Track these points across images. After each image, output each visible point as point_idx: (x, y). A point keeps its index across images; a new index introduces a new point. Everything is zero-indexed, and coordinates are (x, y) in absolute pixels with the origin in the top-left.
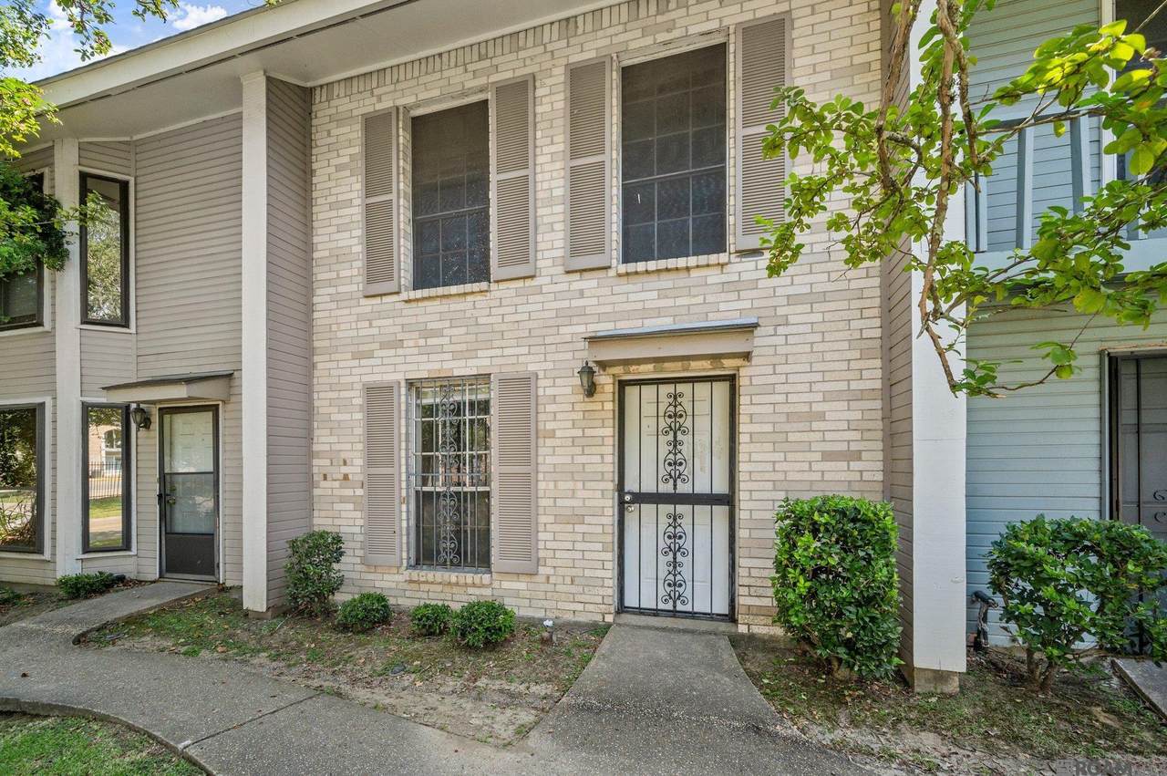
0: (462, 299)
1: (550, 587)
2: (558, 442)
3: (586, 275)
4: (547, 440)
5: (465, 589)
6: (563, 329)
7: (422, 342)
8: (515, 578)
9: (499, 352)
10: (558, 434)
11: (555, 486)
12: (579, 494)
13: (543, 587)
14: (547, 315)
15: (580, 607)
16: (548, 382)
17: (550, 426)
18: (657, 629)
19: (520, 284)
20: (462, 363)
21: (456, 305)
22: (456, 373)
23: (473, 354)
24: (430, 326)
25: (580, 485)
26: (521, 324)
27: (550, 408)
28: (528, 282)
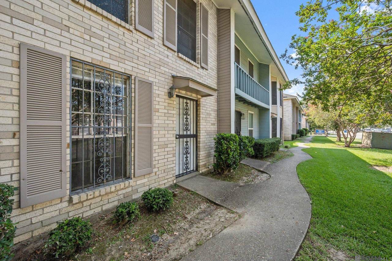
0: (117, 27)
1: (157, 177)
2: (160, 114)
3: (169, 50)
4: (156, 113)
5: (116, 193)
6: (162, 68)
7: (87, 37)
8: (143, 177)
9: (136, 66)
10: (160, 111)
11: (159, 133)
12: (166, 136)
13: (154, 178)
14: (156, 58)
15: (166, 181)
16: (157, 88)
17: (157, 107)
18: (186, 179)
19: (146, 38)
20: (116, 63)
21: (112, 27)
22: (112, 67)
23: (123, 61)
24: (93, 30)
25: (167, 132)
26: (146, 57)
27: (157, 99)
28: (149, 39)
